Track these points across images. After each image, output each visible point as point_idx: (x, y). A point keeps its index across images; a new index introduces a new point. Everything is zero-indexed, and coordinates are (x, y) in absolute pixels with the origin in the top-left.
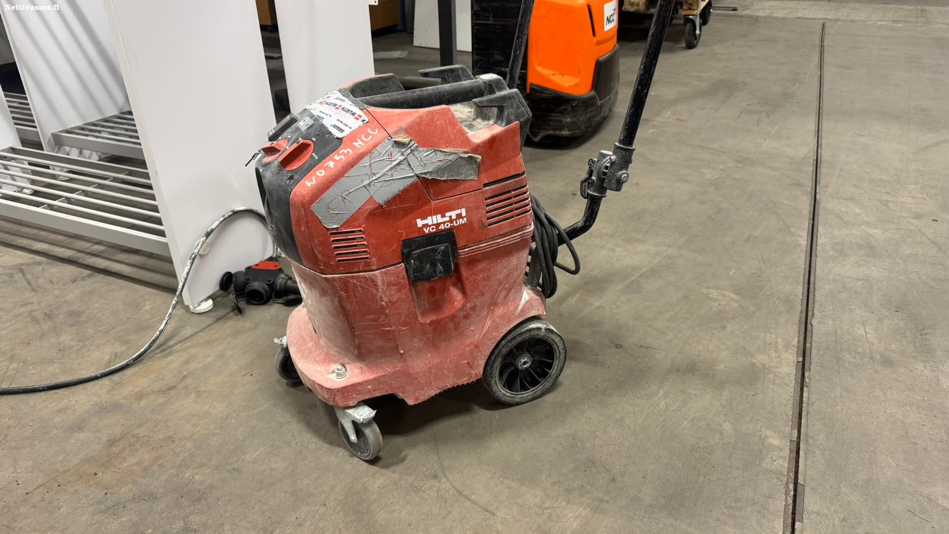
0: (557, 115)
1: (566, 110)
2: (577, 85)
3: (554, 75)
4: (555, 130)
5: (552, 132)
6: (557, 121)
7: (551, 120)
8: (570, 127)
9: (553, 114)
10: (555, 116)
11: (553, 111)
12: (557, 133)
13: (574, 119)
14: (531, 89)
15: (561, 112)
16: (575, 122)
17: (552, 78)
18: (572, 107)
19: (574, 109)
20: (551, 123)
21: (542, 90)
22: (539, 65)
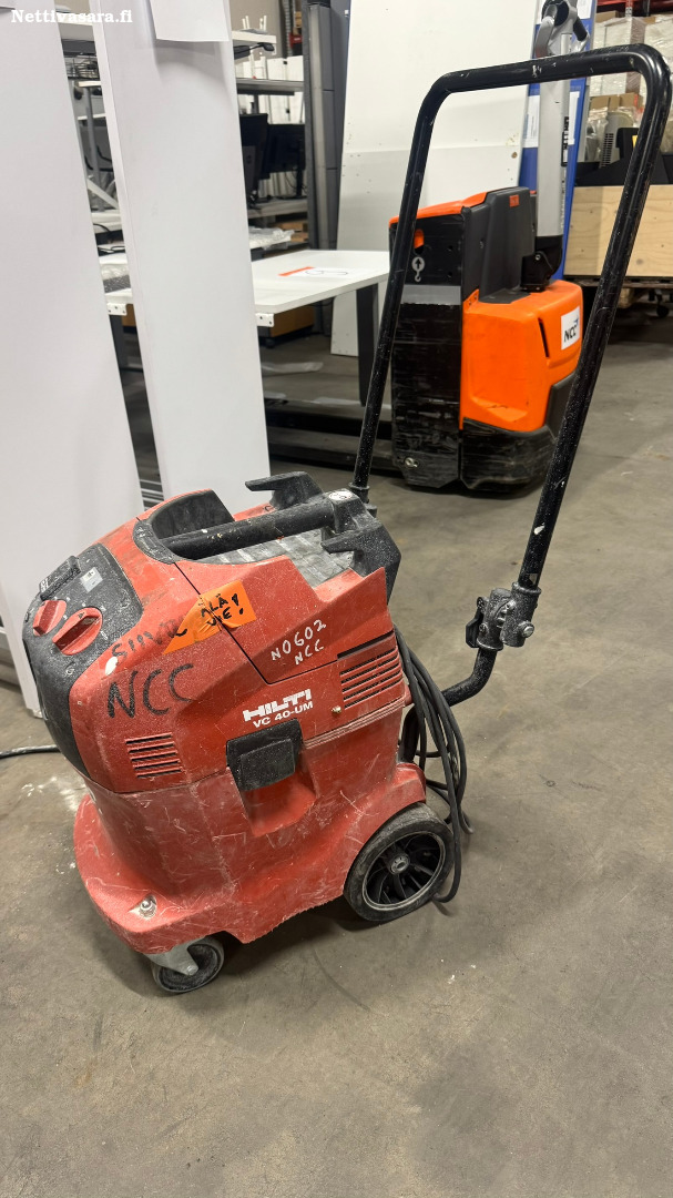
0: (498, 456)
1: (509, 451)
2: (523, 419)
3: (494, 407)
4: (495, 475)
5: (491, 478)
6: (498, 464)
7: (491, 463)
8: (514, 471)
9: (493, 456)
10: (495, 459)
11: (493, 453)
12: (498, 479)
13: (522, 463)
14: (465, 425)
15: (503, 454)
16: (521, 466)
17: (492, 410)
18: (518, 447)
19: (520, 450)
20: (491, 467)
21: (479, 425)
22: (475, 395)
